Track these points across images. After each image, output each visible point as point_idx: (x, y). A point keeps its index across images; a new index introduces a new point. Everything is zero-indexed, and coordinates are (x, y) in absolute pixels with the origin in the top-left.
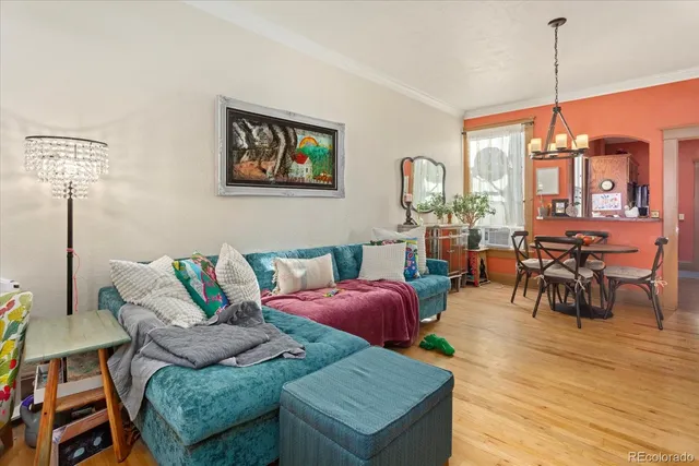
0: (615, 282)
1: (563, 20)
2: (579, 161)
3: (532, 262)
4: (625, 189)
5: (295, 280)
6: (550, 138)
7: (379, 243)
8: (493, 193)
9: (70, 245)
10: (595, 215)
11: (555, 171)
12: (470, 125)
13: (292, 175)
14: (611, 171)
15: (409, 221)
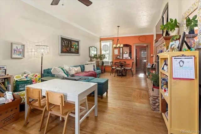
0: (127, 70)
1: (119, 26)
2: (121, 49)
3: (114, 67)
4: (129, 53)
5: (76, 71)
6: (117, 45)
7: (88, 64)
8: (106, 54)
9: (42, 65)
10: (124, 58)
11: (117, 50)
12: (101, 40)
13: (71, 51)
14: (127, 50)
15: (91, 60)
